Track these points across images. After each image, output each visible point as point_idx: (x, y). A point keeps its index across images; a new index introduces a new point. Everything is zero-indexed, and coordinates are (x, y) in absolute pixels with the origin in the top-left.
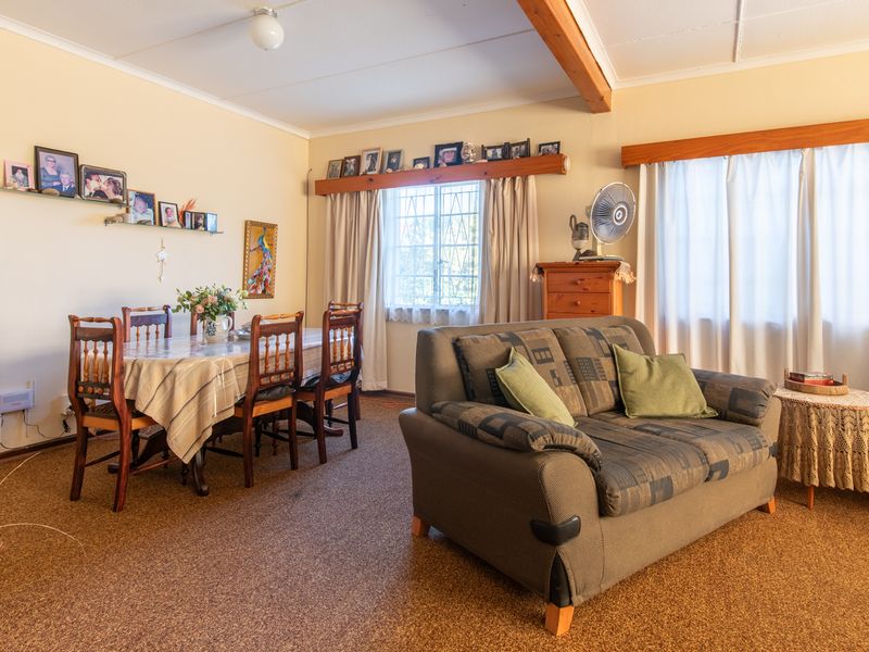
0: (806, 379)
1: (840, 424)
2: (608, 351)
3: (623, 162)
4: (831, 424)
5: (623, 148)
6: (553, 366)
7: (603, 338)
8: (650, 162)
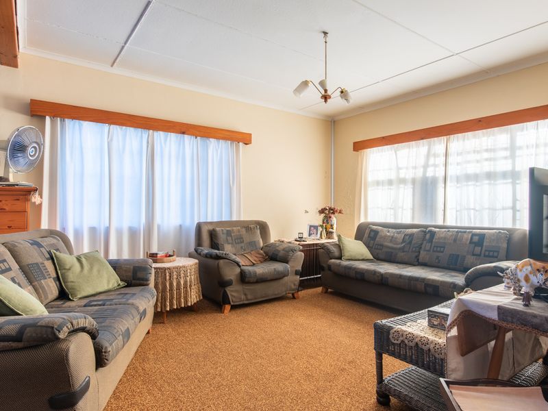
0: (158, 255)
1: (178, 275)
2: (48, 256)
3: (31, 111)
4: (175, 276)
5: (31, 100)
6: (12, 274)
7: (43, 247)
8: (54, 116)
